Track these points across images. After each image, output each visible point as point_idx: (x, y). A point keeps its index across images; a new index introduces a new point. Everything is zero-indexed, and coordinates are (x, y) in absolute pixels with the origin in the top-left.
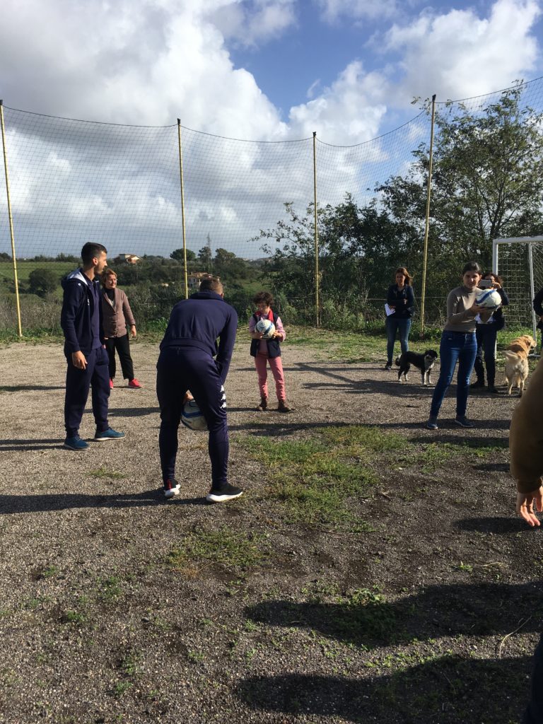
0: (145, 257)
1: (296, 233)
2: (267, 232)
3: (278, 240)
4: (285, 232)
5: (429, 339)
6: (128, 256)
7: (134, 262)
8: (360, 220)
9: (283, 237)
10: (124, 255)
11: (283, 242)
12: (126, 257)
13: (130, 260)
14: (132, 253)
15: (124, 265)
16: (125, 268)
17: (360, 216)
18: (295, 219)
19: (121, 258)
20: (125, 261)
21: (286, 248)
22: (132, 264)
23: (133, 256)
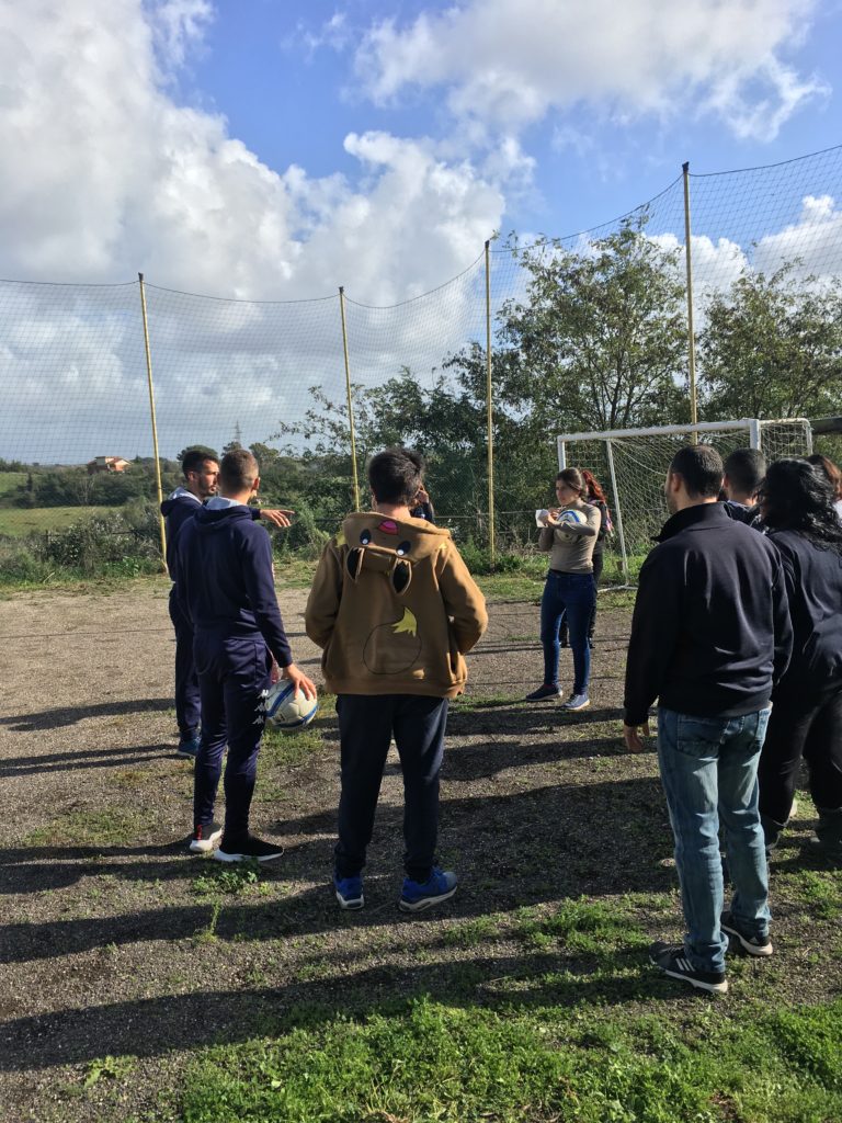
0: (137, 461)
1: (333, 426)
2: (291, 427)
3: (307, 436)
4: (318, 425)
5: (502, 571)
6: (110, 460)
7: (118, 469)
8: (425, 406)
9: (314, 432)
10: (104, 458)
11: (315, 439)
12: (107, 461)
13: (113, 465)
14: (115, 455)
15: (104, 473)
16: (106, 479)
17: (426, 399)
18: (330, 406)
19: (99, 463)
20: (104, 467)
21: (320, 447)
22: (116, 473)
23: (118, 459)
